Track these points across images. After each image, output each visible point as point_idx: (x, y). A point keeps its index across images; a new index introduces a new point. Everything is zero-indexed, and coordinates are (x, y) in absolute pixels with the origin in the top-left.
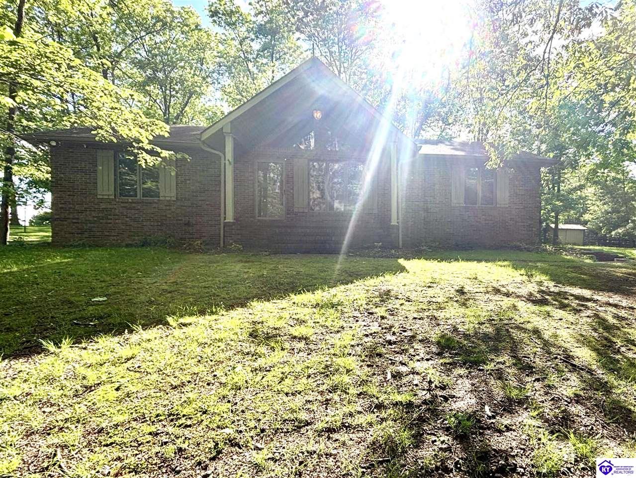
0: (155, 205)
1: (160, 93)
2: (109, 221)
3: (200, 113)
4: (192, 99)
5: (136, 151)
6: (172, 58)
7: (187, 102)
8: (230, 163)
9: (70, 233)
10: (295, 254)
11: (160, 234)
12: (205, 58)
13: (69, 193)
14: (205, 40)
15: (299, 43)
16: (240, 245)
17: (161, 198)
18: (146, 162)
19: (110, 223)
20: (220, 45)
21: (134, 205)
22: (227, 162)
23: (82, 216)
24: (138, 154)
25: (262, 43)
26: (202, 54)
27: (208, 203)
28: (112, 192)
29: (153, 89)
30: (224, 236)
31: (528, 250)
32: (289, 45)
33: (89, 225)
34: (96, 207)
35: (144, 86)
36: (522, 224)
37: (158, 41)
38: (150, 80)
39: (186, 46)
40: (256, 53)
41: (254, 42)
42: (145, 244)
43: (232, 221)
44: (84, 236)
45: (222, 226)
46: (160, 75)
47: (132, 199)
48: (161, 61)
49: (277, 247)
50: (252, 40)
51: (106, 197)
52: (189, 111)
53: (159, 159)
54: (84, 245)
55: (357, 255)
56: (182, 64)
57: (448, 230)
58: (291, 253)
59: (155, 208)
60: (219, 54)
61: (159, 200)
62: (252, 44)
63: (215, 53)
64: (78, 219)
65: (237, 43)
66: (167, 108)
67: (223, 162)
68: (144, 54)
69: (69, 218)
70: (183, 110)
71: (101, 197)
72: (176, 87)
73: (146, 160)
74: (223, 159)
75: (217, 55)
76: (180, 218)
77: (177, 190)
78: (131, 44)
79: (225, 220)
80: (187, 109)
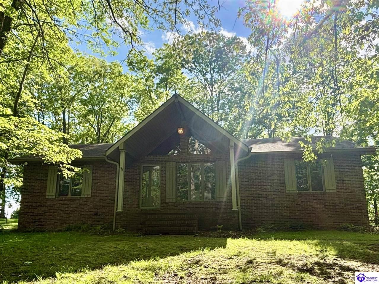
0: (77, 201)
1: (96, 120)
2: (51, 214)
3: (120, 130)
4: (115, 122)
5: (62, 169)
6: (103, 96)
7: (112, 124)
8: (122, 170)
9: (28, 223)
10: (159, 235)
11: (79, 222)
12: (124, 93)
13: (31, 195)
14: (124, 82)
15: (183, 75)
16: (123, 228)
17: (82, 196)
18: (67, 175)
19: (51, 215)
20: (134, 83)
21: (66, 202)
22: (120, 169)
23: (36, 211)
24: (63, 170)
25: (160, 78)
26: (122, 91)
27: (110, 198)
28: (54, 193)
29: (91, 117)
30: (116, 222)
31: (355, 230)
32: (178, 77)
33: (39, 217)
34: (44, 204)
35: (86, 116)
36: (352, 207)
37: (96, 86)
38: (90, 112)
39: (112, 87)
40: (156, 85)
41: (155, 78)
42: (68, 229)
43: (121, 211)
44: (36, 224)
45: (115, 215)
46: (96, 108)
47: (65, 198)
48: (97, 99)
49: (146, 230)
50: (154, 77)
51: (50, 197)
52: (112, 130)
53: (74, 173)
54: (34, 231)
55: (202, 235)
56: (109, 99)
57: (285, 214)
58: (156, 235)
59: (78, 203)
60: (133, 89)
61: (81, 198)
62: (153, 80)
63: (130, 89)
64: (34, 212)
65: (143, 80)
66: (99, 129)
67: (118, 169)
68: (88, 96)
69: (29, 213)
70: (109, 130)
71: (48, 197)
72: (104, 115)
73: (67, 173)
74: (118, 167)
75: (131, 90)
76: (92, 210)
77: (92, 190)
78: (80, 90)
79: (117, 210)
80: (112, 128)
